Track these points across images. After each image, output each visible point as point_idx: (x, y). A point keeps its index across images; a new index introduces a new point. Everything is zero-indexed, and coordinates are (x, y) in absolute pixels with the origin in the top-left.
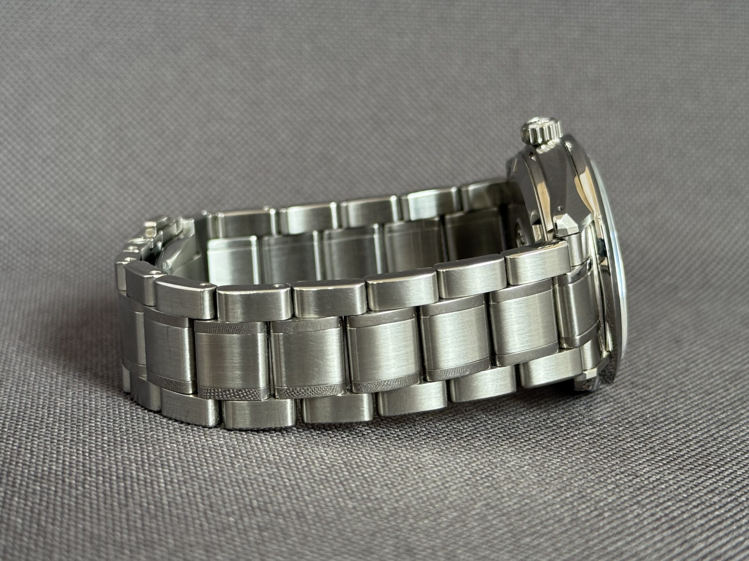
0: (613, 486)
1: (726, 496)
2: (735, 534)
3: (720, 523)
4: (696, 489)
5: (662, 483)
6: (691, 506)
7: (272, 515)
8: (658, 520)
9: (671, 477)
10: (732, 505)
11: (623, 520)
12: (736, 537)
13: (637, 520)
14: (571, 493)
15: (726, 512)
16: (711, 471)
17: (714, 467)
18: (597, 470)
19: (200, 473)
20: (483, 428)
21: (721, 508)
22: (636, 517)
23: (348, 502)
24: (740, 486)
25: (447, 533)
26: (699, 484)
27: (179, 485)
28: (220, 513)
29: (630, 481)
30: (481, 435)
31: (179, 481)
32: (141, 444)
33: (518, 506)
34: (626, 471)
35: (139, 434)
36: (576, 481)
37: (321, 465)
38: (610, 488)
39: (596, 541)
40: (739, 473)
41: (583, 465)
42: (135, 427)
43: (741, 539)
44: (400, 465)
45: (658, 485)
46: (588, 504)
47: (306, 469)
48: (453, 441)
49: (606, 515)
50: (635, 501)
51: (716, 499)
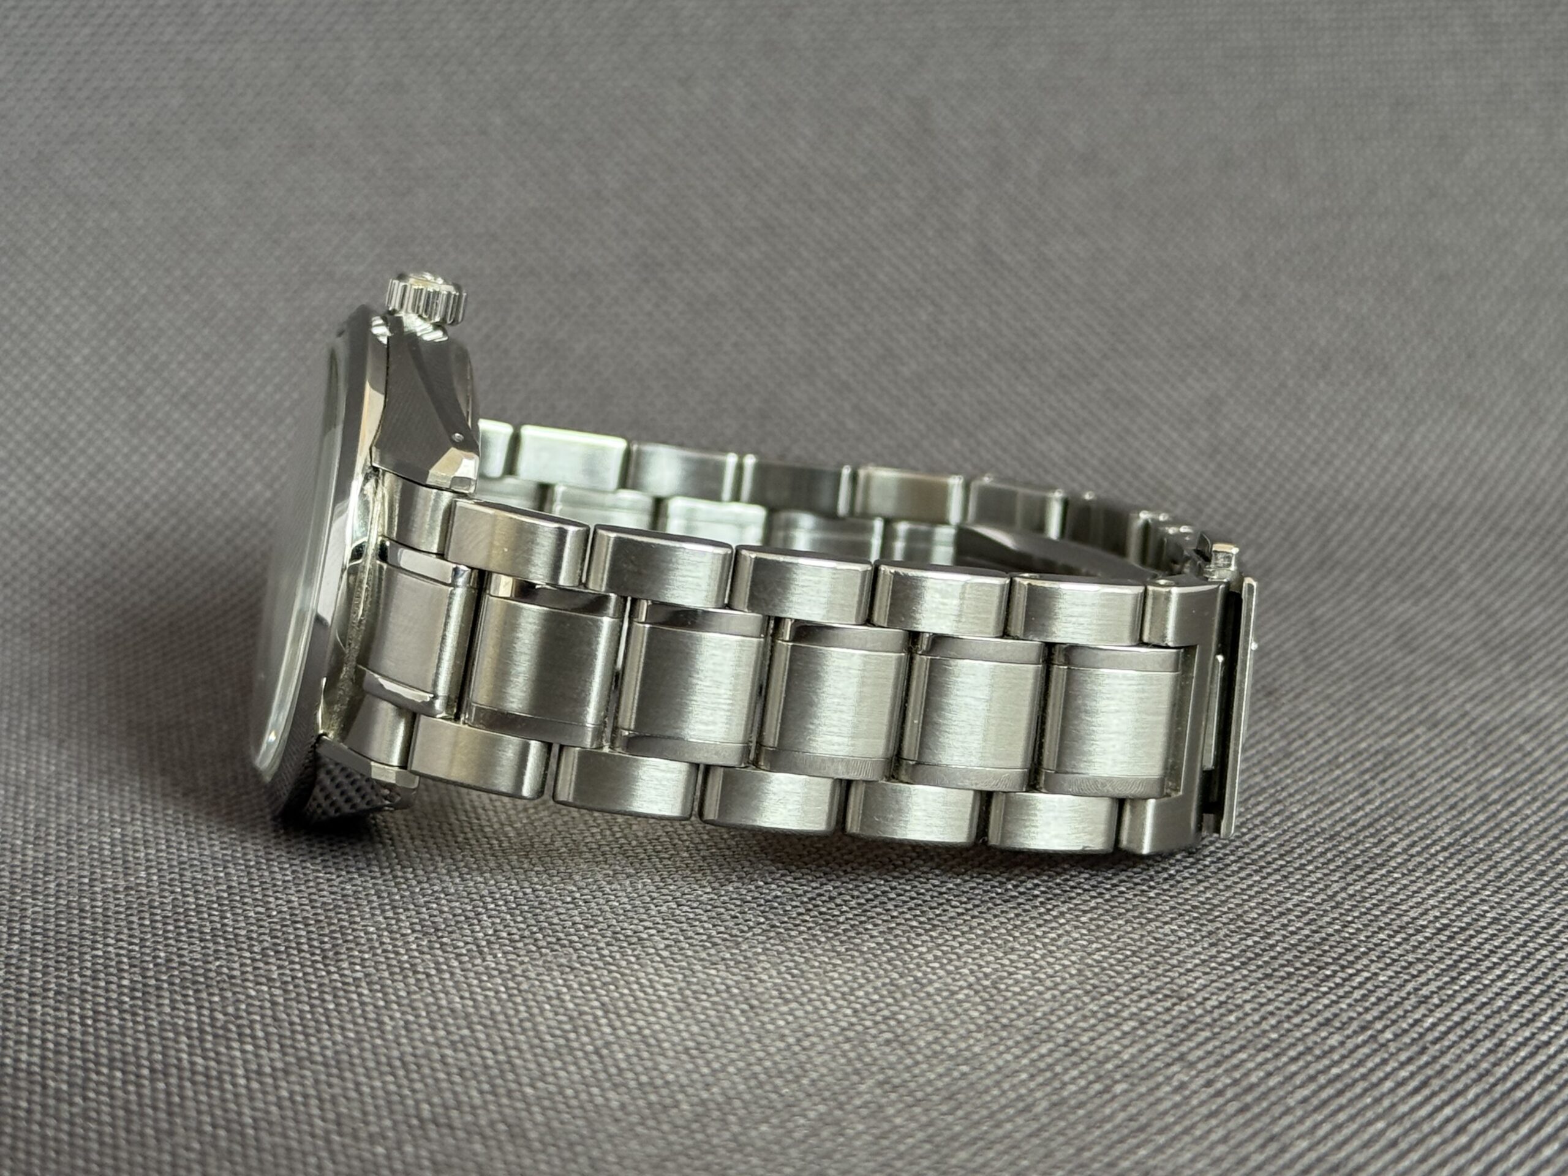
0: (1133, 1024)
1: (1355, 1033)
2: (1370, 1115)
3: (1340, 1093)
4: (1297, 1020)
5: (1231, 1012)
6: (1285, 1059)
7: (461, 1134)
8: (1219, 1093)
9: (1247, 996)
10: (1366, 1050)
11: (1151, 1099)
12: (1370, 1123)
13: (1177, 1098)
14: (1050, 1045)
15: (1354, 1067)
16: (1327, 978)
17: (1333, 968)
18: (1104, 990)
19: (316, 1049)
20: (879, 910)
21: (1344, 1058)
22: (1177, 1090)
23: (611, 1095)
24: (1383, 1007)
25: (805, 1152)
26: (1303, 1007)
27: (275, 1079)
28: (356, 1138)
29: (1168, 1010)
30: (875, 925)
31: (274, 1069)
32: (197, 991)
33: (947, 1080)
34: (1159, 988)
35: (193, 967)
36: (1060, 1019)
37: (556, 1014)
38: (1126, 1028)
39: (1097, 1149)
40: (1382, 978)
41: (1074, 982)
42: (185, 953)
43: (1380, 1125)
44: (714, 1003)
45: (1222, 1015)
46: (1084, 1067)
47: (528, 1025)
48: (820, 943)
49: (1118, 1088)
50: (1175, 1054)
51: (1334, 1041)
